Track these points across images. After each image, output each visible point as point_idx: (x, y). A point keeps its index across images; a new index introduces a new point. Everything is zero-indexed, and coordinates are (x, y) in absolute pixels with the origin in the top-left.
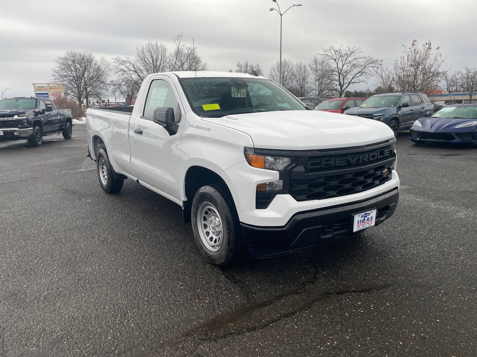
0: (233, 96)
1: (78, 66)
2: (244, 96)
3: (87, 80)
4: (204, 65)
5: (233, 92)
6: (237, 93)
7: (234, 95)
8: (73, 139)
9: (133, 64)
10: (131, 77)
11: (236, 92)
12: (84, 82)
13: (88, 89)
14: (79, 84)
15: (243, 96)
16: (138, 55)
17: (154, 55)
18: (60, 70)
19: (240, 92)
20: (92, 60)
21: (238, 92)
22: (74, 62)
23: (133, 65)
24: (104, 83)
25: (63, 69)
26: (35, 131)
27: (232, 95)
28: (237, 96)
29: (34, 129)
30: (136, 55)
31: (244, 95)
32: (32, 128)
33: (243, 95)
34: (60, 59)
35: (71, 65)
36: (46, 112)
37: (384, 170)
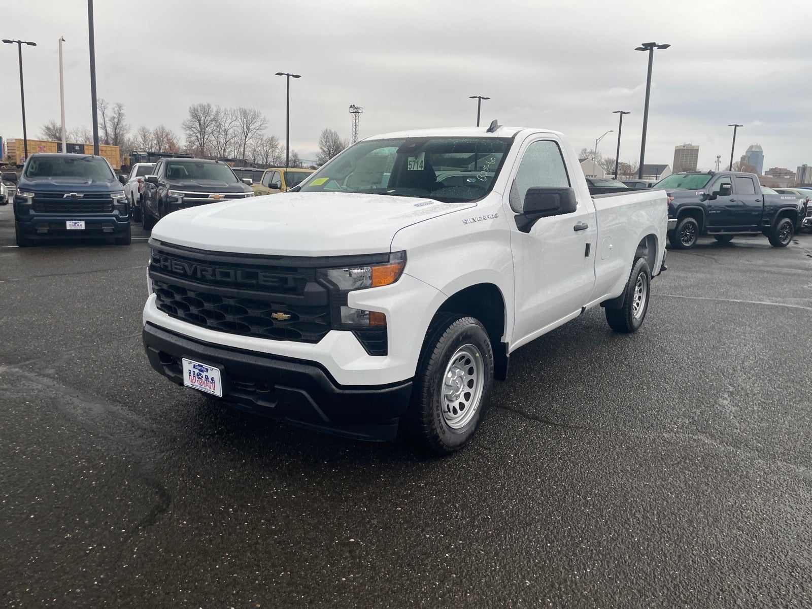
0: (409, 168)
5: (410, 161)
6: (414, 163)
7: (410, 166)
8: (792, 249)
11: (413, 161)
19: (417, 162)
26: (681, 225)
27: (408, 166)
29: (678, 223)
32: (677, 220)
33: (420, 167)
36: (718, 196)
37: (276, 313)
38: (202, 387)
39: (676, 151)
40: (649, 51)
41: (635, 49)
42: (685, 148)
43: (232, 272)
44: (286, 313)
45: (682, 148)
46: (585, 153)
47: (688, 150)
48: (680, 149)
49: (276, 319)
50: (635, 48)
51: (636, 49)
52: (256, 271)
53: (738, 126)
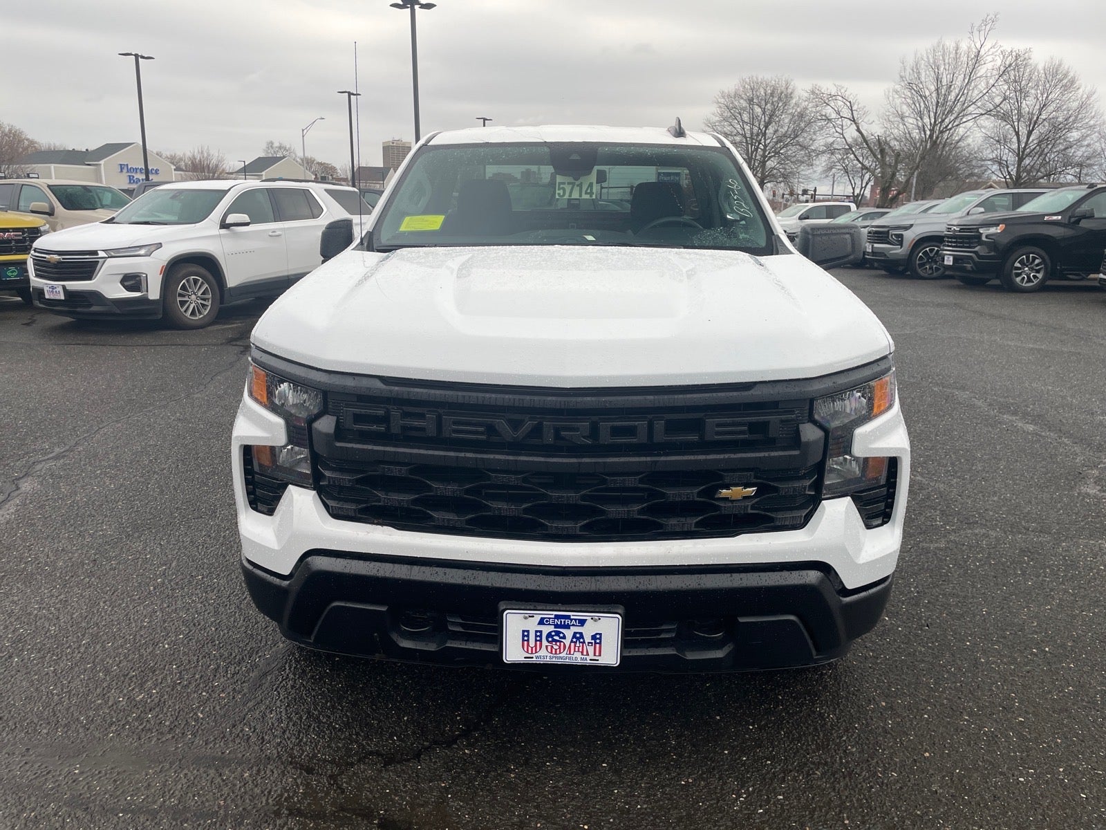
0: (559, 194)
1: (758, 110)
2: (591, 196)
3: (769, 144)
4: (1085, 96)
5: (560, 184)
6: (571, 186)
7: (561, 192)
9: (850, 102)
10: (842, 134)
11: (569, 183)
12: (762, 147)
13: (767, 163)
14: (752, 152)
15: (588, 197)
16: (901, 77)
17: (945, 76)
18: (720, 122)
19: (580, 186)
20: (789, 96)
21: (573, 184)
22: (750, 101)
23: (848, 104)
24: (807, 149)
25: (725, 119)
27: (557, 192)
28: (570, 195)
30: (898, 78)
31: (591, 194)
33: (586, 193)
34: (723, 97)
35: (744, 109)
37: (728, 488)
38: (562, 658)
39: (383, 147)
40: (409, 9)
41: (391, 6)
42: (395, 144)
43: (641, 424)
44: (746, 486)
45: (391, 144)
46: (271, 146)
47: (398, 147)
48: (388, 146)
49: (726, 499)
50: (391, 4)
51: (393, 5)
52: (700, 415)
53: (487, 120)
